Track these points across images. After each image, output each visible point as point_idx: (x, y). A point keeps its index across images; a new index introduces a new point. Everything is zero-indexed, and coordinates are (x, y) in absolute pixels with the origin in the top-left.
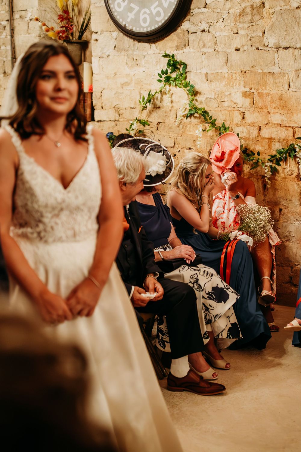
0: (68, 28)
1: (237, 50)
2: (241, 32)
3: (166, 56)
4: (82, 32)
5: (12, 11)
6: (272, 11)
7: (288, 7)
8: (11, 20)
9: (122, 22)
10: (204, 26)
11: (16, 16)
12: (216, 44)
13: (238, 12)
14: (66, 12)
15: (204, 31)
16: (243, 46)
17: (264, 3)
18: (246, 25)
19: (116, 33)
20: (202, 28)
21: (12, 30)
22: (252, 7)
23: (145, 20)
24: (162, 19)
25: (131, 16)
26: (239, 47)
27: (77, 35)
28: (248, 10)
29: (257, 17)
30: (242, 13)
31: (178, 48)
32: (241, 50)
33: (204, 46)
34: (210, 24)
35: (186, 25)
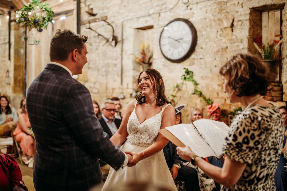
0: (144, 58)
1: (216, 66)
2: (217, 59)
3: (185, 69)
4: (150, 59)
5: (122, 51)
6: (231, 50)
7: (238, 49)
8: (122, 55)
9: (166, 55)
10: (201, 56)
11: (124, 53)
12: (206, 64)
13: (216, 51)
14: (144, 51)
15: (201, 58)
16: (218, 65)
17: (227, 47)
18: (219, 56)
19: (164, 60)
20: (200, 57)
21: (122, 59)
22: (222, 49)
23: (176, 54)
24: (183, 54)
25: (170, 53)
26: (216, 65)
27: (147, 60)
28: (221, 50)
29: (224, 53)
30: (218, 51)
31: (190, 65)
32: (217, 66)
33: (201, 64)
34: (203, 56)
35: (193, 56)
